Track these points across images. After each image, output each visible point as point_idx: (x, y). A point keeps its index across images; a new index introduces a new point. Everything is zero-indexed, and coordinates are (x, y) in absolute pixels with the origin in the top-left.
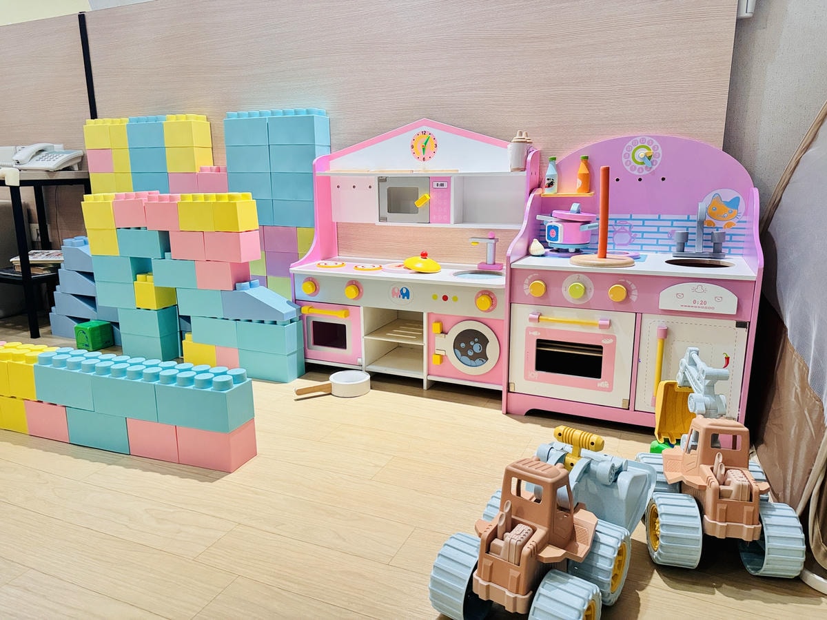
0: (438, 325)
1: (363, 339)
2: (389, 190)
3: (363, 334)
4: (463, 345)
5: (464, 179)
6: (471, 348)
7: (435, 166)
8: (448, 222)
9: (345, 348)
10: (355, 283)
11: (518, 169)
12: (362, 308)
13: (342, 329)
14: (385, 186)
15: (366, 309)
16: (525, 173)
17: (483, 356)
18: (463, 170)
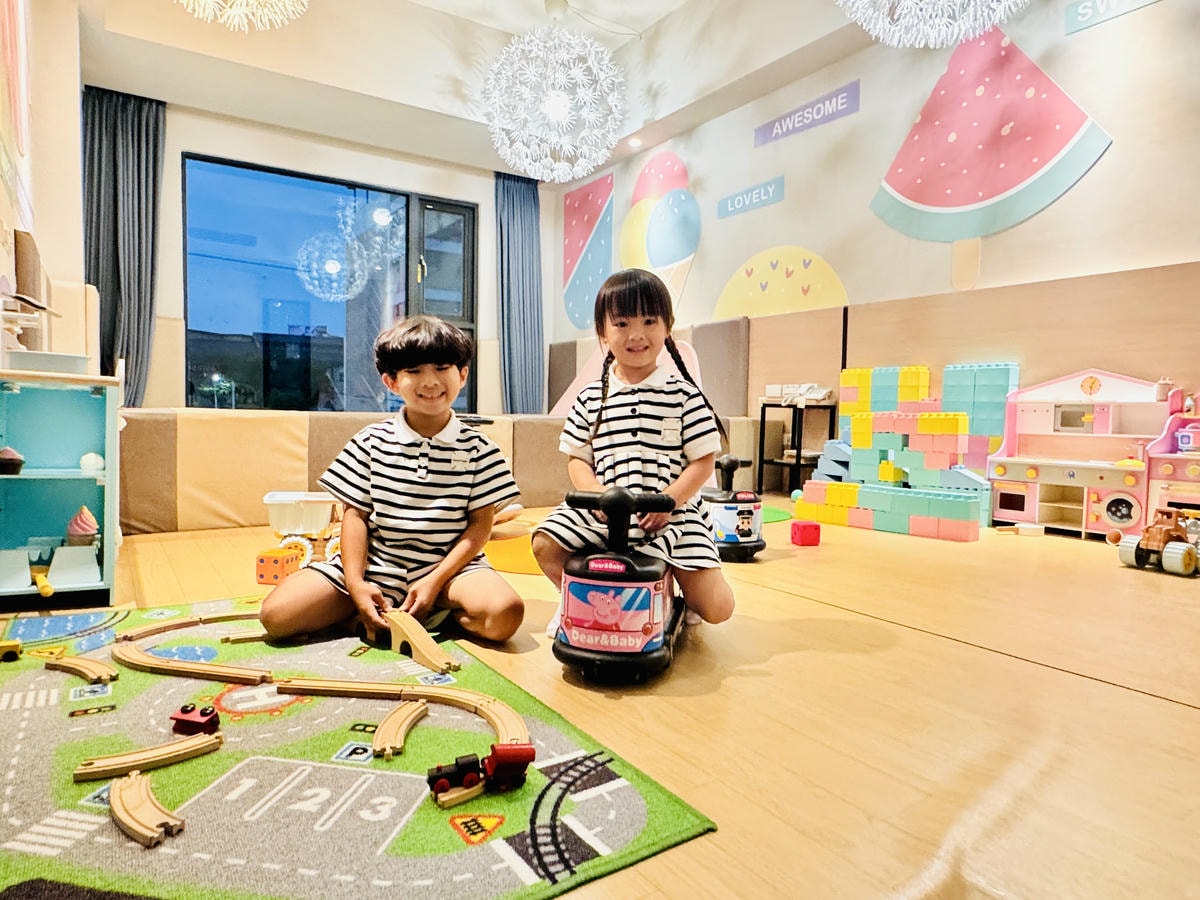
0: (1096, 496)
1: (1038, 504)
2: (1063, 413)
3: (1038, 500)
4: (1114, 509)
5: (1120, 406)
6: (1120, 511)
7: (1099, 398)
8: (1107, 433)
9: (1023, 510)
10: (1035, 468)
11: (1161, 401)
12: (1038, 485)
13: (1022, 498)
14: (1060, 410)
15: (1041, 485)
16: (1166, 403)
17: (1129, 516)
18: (1120, 400)
